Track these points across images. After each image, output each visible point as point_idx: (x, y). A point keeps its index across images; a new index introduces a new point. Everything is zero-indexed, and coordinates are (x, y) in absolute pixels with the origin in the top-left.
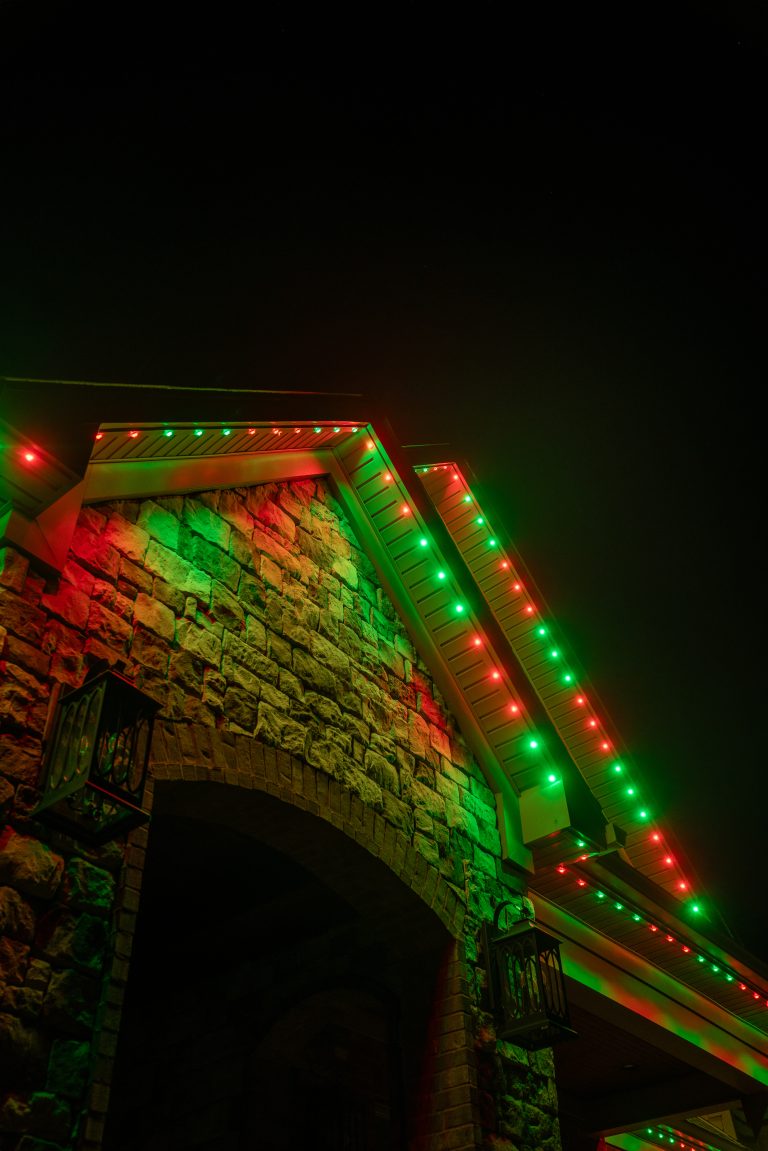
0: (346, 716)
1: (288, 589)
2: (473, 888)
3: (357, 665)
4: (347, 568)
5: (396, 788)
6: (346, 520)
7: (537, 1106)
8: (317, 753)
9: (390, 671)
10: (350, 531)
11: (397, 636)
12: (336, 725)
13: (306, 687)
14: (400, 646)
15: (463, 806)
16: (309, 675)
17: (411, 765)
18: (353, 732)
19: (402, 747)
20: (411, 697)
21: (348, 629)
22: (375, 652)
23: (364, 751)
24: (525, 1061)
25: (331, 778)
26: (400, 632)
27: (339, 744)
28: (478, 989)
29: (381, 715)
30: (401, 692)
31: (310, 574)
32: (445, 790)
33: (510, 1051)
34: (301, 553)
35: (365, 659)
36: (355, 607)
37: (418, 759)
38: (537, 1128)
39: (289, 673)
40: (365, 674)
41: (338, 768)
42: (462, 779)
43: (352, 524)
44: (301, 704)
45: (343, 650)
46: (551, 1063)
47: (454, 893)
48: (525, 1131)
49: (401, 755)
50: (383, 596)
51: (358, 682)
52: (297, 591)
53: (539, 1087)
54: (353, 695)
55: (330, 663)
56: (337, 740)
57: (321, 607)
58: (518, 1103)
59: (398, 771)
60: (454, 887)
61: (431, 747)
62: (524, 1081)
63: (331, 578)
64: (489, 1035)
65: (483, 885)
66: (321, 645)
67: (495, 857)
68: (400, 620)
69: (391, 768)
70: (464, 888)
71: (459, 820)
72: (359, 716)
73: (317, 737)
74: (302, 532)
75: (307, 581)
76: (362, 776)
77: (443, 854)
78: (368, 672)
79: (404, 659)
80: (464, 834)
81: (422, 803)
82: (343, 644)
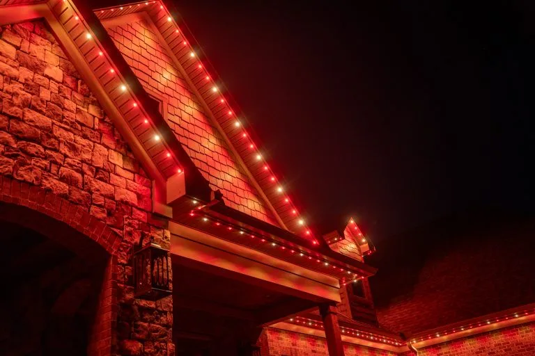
0: (48, 152)
1: (7, 87)
2: (128, 229)
3: (59, 124)
4: (55, 71)
5: (80, 185)
6: (57, 43)
7: (160, 324)
8: (22, 173)
9: (82, 125)
10: (59, 49)
11: (90, 106)
12: (39, 157)
13: (18, 139)
14: (92, 110)
15: (128, 189)
16: (20, 132)
17: (92, 172)
18: (51, 159)
19: (87, 164)
20: (97, 137)
21: (53, 105)
22: (73, 115)
23: (59, 168)
24: (153, 306)
25: (32, 184)
26: (93, 103)
27: (39, 167)
28: (126, 277)
29: (73, 148)
30: (89, 135)
31: (26, 77)
32: (115, 182)
33: (143, 303)
34: (20, 66)
35: (65, 120)
36: (60, 92)
37: (98, 169)
38: (158, 333)
39: (5, 133)
40: (64, 128)
41: (37, 179)
42: (130, 175)
43: (61, 45)
44: (13, 148)
45: (48, 116)
46: (171, 305)
47: (115, 232)
48: (149, 336)
49: (85, 168)
50: (82, 84)
51: (58, 132)
52: (16, 87)
53: (161, 316)
54: (53, 140)
55: (37, 124)
56: (38, 164)
57: (32, 94)
58: (146, 324)
59: (83, 176)
60: (115, 230)
61: (108, 161)
62: (151, 314)
63: (42, 77)
64: (129, 296)
65: (137, 227)
66: (31, 115)
67: (147, 212)
68: (94, 96)
69: (78, 176)
70: (123, 230)
71: (123, 197)
72: (56, 151)
73: (23, 164)
74: (21, 53)
75: (23, 81)
76: (55, 181)
77: (110, 214)
78: (66, 127)
79: (94, 117)
80: (127, 203)
81: (98, 190)
82: (50, 113)
